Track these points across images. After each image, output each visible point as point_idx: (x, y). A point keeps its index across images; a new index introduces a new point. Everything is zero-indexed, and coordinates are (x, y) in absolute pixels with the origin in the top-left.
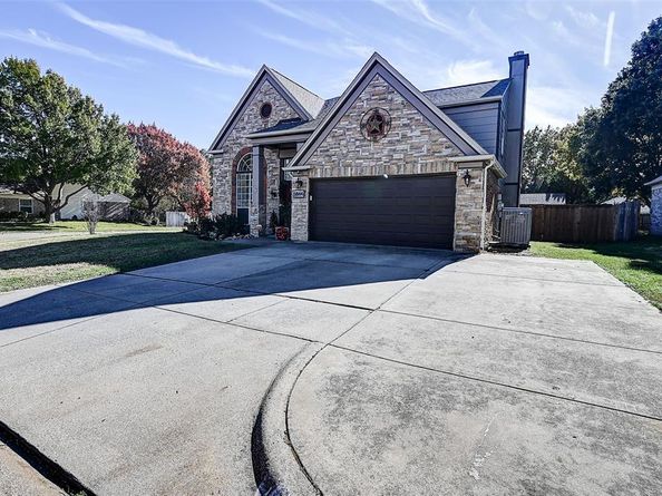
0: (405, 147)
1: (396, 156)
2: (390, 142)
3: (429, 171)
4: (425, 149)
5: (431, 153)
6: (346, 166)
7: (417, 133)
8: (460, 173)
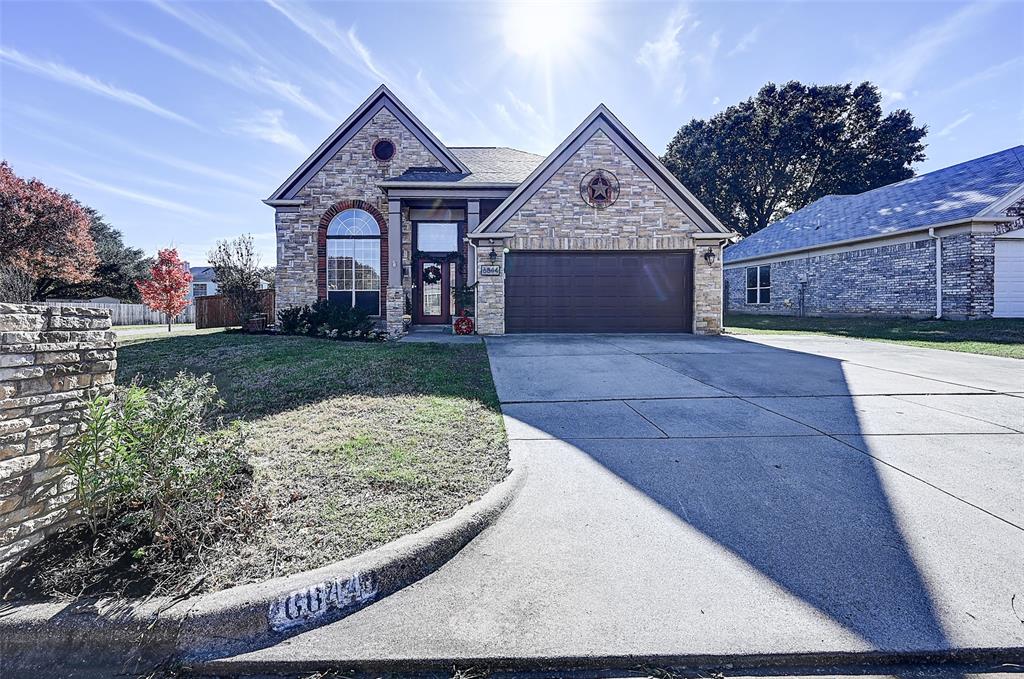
0: (636, 218)
1: (626, 228)
2: (619, 212)
3: (666, 247)
4: (660, 222)
5: (667, 227)
6: (561, 237)
7: (651, 204)
8: (699, 251)
